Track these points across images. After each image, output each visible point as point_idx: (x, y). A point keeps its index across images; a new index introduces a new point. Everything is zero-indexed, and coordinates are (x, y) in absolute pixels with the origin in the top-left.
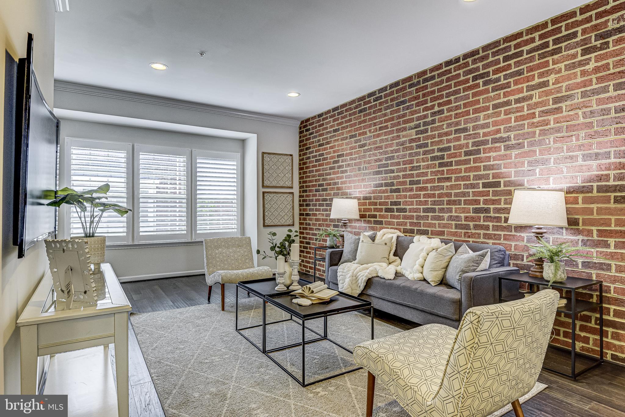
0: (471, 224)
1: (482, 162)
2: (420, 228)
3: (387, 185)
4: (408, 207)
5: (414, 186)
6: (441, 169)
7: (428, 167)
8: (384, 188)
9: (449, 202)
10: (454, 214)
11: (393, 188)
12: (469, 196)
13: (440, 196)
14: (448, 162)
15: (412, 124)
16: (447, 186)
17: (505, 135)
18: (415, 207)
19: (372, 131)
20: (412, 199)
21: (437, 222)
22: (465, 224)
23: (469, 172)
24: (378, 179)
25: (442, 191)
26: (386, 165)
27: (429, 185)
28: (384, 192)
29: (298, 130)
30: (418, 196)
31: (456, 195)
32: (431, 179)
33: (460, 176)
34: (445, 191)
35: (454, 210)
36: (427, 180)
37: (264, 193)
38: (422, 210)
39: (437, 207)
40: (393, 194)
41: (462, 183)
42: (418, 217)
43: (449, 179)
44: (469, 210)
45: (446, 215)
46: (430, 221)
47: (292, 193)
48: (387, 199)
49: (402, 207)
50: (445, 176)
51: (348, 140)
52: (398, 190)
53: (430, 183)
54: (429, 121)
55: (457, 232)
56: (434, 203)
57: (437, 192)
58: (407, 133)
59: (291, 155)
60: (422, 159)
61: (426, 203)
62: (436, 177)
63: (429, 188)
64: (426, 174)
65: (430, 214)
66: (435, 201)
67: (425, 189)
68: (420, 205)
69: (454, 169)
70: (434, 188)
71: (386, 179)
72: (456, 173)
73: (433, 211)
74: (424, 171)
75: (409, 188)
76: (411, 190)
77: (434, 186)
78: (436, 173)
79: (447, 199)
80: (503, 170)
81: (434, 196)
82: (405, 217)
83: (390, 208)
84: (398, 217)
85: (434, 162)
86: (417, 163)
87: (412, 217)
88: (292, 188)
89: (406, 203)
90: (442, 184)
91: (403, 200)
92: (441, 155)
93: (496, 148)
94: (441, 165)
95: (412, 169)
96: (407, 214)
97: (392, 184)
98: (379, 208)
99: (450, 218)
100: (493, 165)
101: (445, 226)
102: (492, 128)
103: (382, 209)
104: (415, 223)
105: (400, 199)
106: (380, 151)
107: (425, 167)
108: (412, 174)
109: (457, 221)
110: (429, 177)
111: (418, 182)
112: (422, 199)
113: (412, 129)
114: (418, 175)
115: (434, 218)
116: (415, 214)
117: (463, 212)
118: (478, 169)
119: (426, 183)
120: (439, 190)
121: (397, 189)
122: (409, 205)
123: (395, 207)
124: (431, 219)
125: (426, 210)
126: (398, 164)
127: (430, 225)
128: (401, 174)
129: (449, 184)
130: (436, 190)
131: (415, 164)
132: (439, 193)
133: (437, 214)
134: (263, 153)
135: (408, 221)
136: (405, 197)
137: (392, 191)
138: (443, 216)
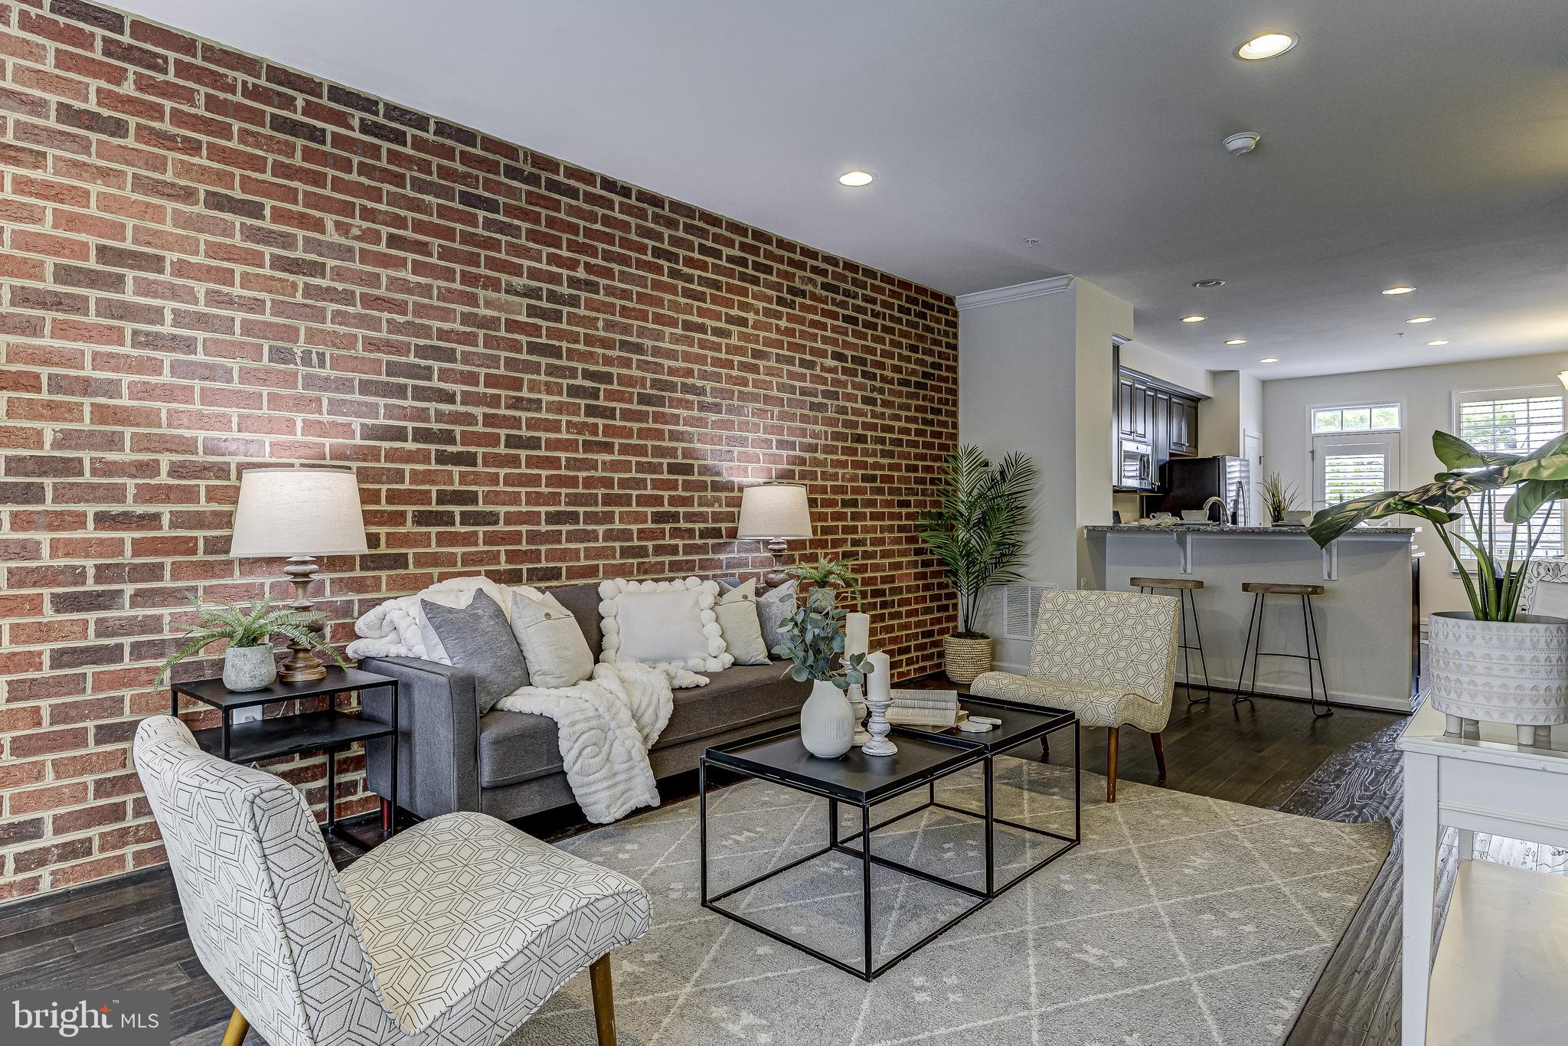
0: (650, 544)
1: (666, 423)
2: (539, 566)
3: (422, 435)
4: (502, 510)
5: (523, 454)
6: (591, 420)
7: (560, 408)
8: (410, 445)
9: (608, 500)
10: (617, 525)
11: (450, 449)
12: (645, 488)
13: (589, 483)
14: (605, 408)
15: (520, 282)
16: (604, 463)
17: (699, 383)
18: (524, 509)
20: (513, 485)
21: (581, 546)
22: (638, 547)
23: (646, 438)
24: (382, 411)
25: (592, 473)
26: (422, 372)
27: (563, 455)
28: (410, 457)
30: (535, 480)
31: (623, 483)
32: (567, 440)
33: (630, 445)
34: (600, 473)
35: (617, 516)
36: (558, 440)
38: (543, 517)
39: (581, 510)
40: (449, 467)
41: (634, 459)
42: (533, 537)
43: (607, 447)
44: (646, 516)
45: (601, 529)
46: (564, 545)
48: (423, 482)
49: (481, 507)
50: (600, 438)
52: (469, 459)
53: (566, 450)
54: (563, 295)
55: (624, 564)
56: (574, 500)
57: (582, 474)
58: (499, 299)
60: (547, 383)
61: (554, 499)
62: (581, 438)
63: (563, 463)
64: (555, 426)
65: (565, 528)
66: (576, 495)
67: (554, 463)
68: (538, 504)
69: (619, 427)
70: (572, 464)
71: (422, 415)
72: (622, 437)
73: (573, 517)
74: (551, 417)
75: (507, 454)
76: (514, 461)
77: (575, 459)
78: (581, 428)
79: (603, 491)
80: (698, 446)
81: (573, 482)
82: (490, 539)
83: (437, 512)
84: (469, 539)
85: (577, 401)
86: (531, 390)
87: (516, 537)
89: (490, 498)
90: (594, 456)
91: (486, 489)
92: (593, 388)
93: (687, 401)
94: (591, 411)
95: (517, 403)
96: (501, 527)
97: (448, 437)
98: (390, 513)
99: (609, 535)
100: (682, 433)
101: (600, 553)
102: (680, 364)
103: (403, 514)
104: (526, 552)
105: (476, 484)
106: (395, 316)
107: (554, 407)
108: (514, 417)
109: (624, 541)
110: (564, 435)
111: (534, 444)
112: (544, 489)
113: (517, 294)
114: (532, 424)
115: (572, 537)
116: (524, 528)
117: (635, 522)
118: (659, 435)
119: (556, 449)
120: (587, 470)
121: (462, 452)
122: (504, 504)
123: (457, 509)
124: (568, 541)
125: (554, 518)
126: (471, 379)
127: (564, 555)
128: (479, 411)
129: (607, 457)
130: (580, 470)
131: (525, 393)
132: (587, 477)
133: (581, 526)
135: (502, 548)
136: (494, 479)
137: (443, 458)
138: (594, 531)
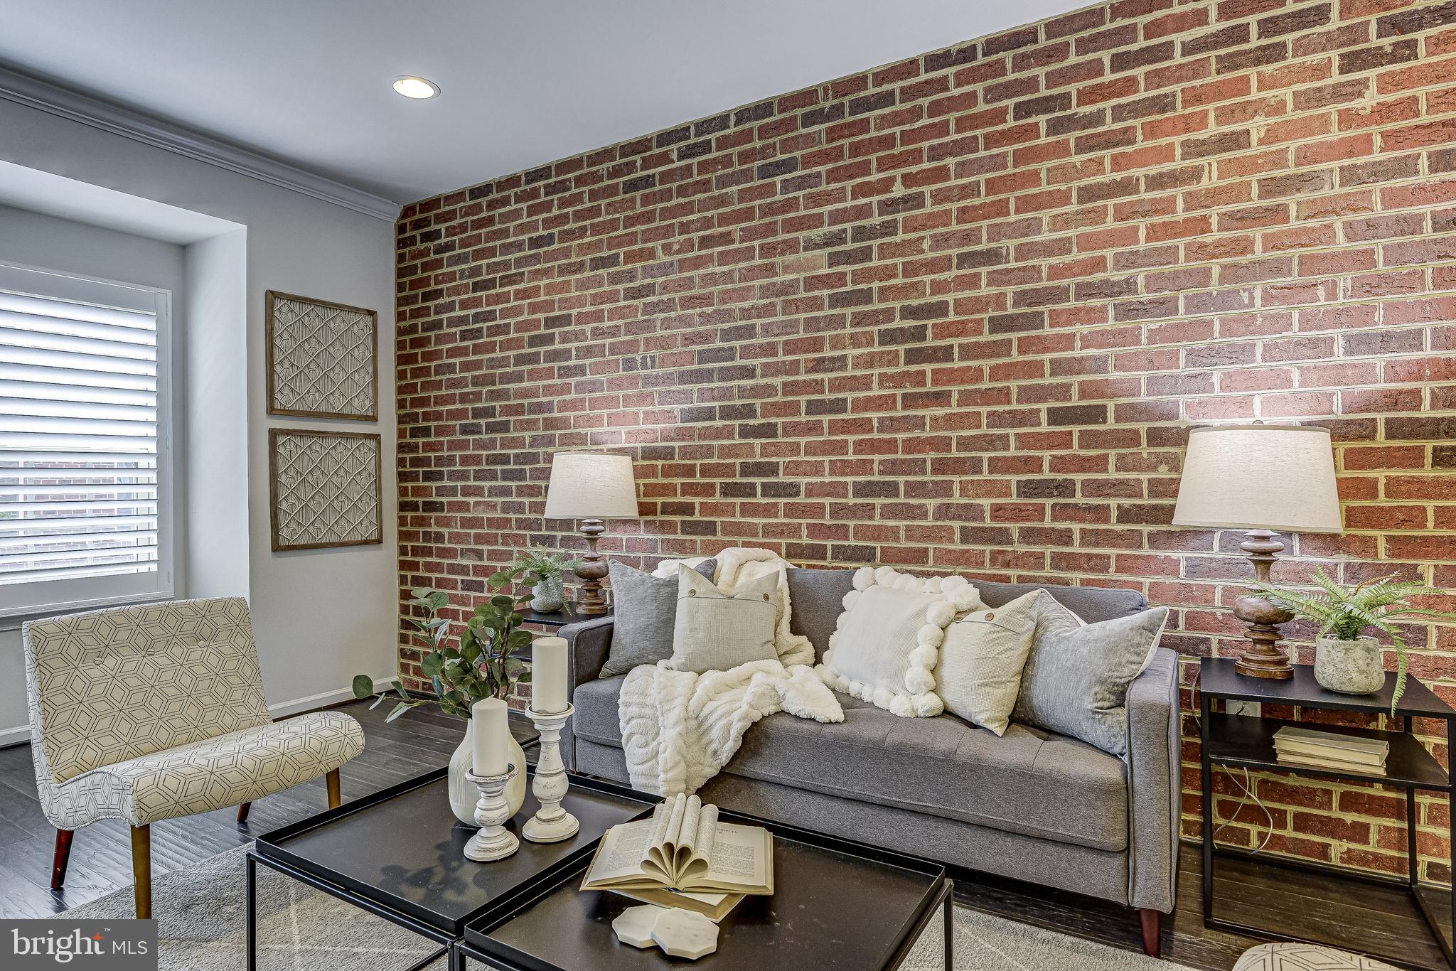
0: (1014, 527)
1: (1046, 350)
2: (846, 543)
3: (727, 413)
4: (803, 481)
5: (825, 419)
6: (914, 368)
7: (870, 361)
8: (718, 423)
9: (940, 467)
10: (957, 499)
11: (751, 422)
12: (1007, 448)
13: (910, 446)
14: (935, 349)
15: (817, 233)
16: (935, 419)
17: (1118, 276)
18: (827, 479)
19: (676, 247)
20: (815, 454)
21: (902, 523)
22: (992, 529)
23: (1007, 378)
24: (696, 396)
25: (917, 433)
26: (726, 354)
27: (874, 416)
28: (718, 434)
29: (392, 236)
30: (841, 447)
31: (964, 444)
32: (881, 397)
33: (978, 391)
34: (928, 433)
35: (956, 488)
36: (868, 399)
37: (274, 434)
38: (851, 488)
39: (901, 479)
40: (751, 441)
41: (984, 410)
42: (837, 511)
43: (940, 398)
44: (1008, 487)
45: (931, 504)
46: (877, 522)
47: (376, 437)
48: (729, 457)
49: (782, 479)
50: (929, 388)
51: (585, 274)
52: (768, 430)
53: (878, 408)
54: (873, 227)
55: (967, 551)
56: (892, 467)
57: (901, 436)
58: (798, 259)
59: (371, 313)
60: (852, 336)
61: (865, 467)
62: (899, 392)
63: (875, 424)
64: (866, 383)
65: (879, 501)
66: (893, 462)
67: (864, 426)
68: (843, 474)
69: (959, 369)
70: (890, 424)
71: (725, 394)
72: (963, 382)
73: (891, 489)
74: (858, 373)
75: (808, 422)
76: (815, 428)
77: (891, 419)
78: (898, 380)
79: (933, 455)
80: (1114, 375)
81: (891, 446)
82: (791, 511)
83: (741, 484)
84: (769, 511)
85: (894, 348)
86: (833, 348)
87: (818, 510)
88: (374, 419)
89: (794, 468)
90: (920, 412)
91: (787, 460)
92: (916, 327)
93: (1092, 309)
94: (913, 356)
95: (819, 365)
96: (802, 499)
97: (749, 412)
98: (703, 485)
99: (944, 512)
100: (1081, 360)
101: (929, 534)
102: (1076, 256)
103: (712, 486)
104: (829, 527)
105: (777, 455)
106: (705, 309)
107: (861, 361)
108: (816, 381)
109: (966, 519)
110: (876, 392)
111: (839, 406)
112: (851, 457)
113: (817, 246)
114: (836, 385)
115: (888, 512)
116: (827, 501)
117: (988, 494)
118: (1034, 369)
119: (866, 409)
120: (908, 430)
121: (763, 425)
122: (806, 474)
123: (758, 481)
124: (882, 516)
125: (863, 490)
126: (770, 350)
127: (878, 533)
128: (778, 381)
129: (939, 412)
130: (898, 431)
131: (827, 353)
132: (909, 440)
133: (902, 500)
134: (272, 296)
135: (804, 521)
136: (795, 449)
137: (746, 432)
138: (920, 506)
